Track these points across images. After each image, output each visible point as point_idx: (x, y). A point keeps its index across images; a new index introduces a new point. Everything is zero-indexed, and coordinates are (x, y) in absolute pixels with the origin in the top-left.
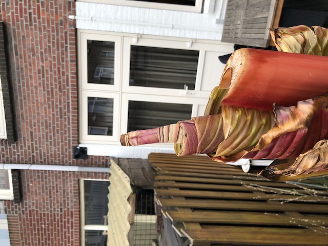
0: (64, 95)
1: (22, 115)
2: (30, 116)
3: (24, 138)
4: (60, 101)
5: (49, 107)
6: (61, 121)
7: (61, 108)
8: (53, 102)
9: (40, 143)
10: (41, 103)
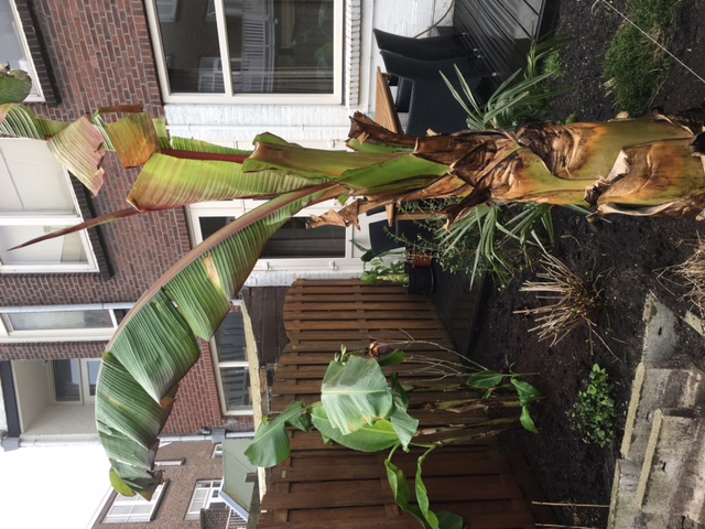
0: (167, 219)
1: (115, 246)
2: (126, 246)
3: (123, 272)
4: (164, 227)
5: (150, 235)
6: (169, 250)
7: (165, 235)
8: (153, 228)
9: (144, 276)
10: (138, 231)
